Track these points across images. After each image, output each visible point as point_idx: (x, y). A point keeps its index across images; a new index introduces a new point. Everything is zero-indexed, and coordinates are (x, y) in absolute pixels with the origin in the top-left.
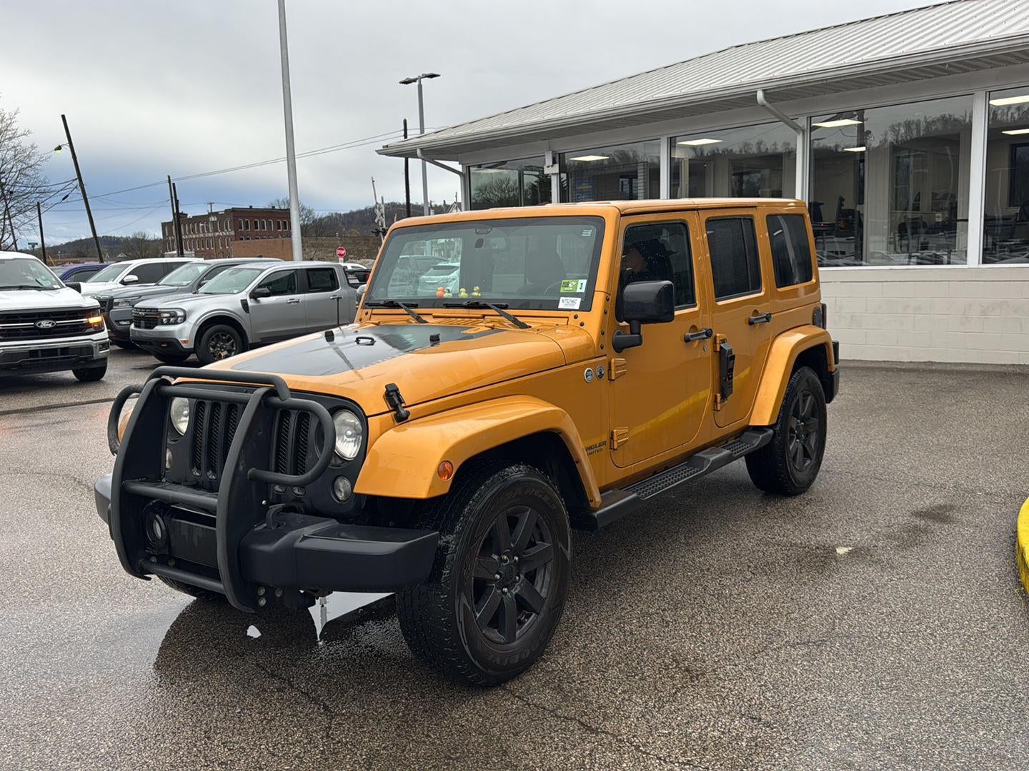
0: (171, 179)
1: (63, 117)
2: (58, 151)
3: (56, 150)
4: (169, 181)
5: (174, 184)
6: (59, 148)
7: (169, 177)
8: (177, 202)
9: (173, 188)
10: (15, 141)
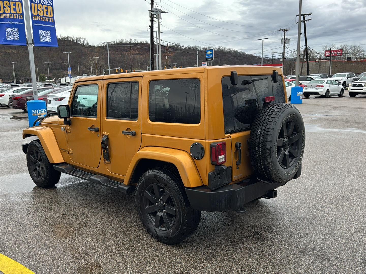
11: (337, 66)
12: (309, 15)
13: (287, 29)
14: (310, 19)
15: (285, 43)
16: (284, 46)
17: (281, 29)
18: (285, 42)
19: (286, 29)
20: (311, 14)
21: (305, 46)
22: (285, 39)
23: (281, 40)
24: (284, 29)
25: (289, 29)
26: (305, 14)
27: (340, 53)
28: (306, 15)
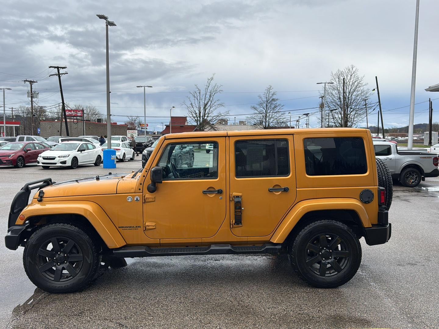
0: (431, 99)
1: (376, 77)
2: (374, 91)
3: (373, 90)
4: (430, 101)
5: (431, 102)
6: (374, 90)
7: (430, 99)
8: (432, 110)
9: (431, 103)
10: (362, 88)
11: (90, 128)
12: (64, 69)
13: (34, 81)
14: (66, 73)
15: (32, 97)
16: (32, 101)
17: (27, 80)
18: (32, 95)
19: (32, 81)
20: (66, 68)
21: (62, 103)
22: (33, 92)
23: (28, 93)
24: (30, 80)
25: (36, 81)
26: (59, 66)
27: (81, 113)
28: (61, 68)
